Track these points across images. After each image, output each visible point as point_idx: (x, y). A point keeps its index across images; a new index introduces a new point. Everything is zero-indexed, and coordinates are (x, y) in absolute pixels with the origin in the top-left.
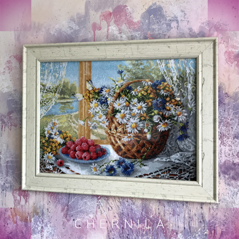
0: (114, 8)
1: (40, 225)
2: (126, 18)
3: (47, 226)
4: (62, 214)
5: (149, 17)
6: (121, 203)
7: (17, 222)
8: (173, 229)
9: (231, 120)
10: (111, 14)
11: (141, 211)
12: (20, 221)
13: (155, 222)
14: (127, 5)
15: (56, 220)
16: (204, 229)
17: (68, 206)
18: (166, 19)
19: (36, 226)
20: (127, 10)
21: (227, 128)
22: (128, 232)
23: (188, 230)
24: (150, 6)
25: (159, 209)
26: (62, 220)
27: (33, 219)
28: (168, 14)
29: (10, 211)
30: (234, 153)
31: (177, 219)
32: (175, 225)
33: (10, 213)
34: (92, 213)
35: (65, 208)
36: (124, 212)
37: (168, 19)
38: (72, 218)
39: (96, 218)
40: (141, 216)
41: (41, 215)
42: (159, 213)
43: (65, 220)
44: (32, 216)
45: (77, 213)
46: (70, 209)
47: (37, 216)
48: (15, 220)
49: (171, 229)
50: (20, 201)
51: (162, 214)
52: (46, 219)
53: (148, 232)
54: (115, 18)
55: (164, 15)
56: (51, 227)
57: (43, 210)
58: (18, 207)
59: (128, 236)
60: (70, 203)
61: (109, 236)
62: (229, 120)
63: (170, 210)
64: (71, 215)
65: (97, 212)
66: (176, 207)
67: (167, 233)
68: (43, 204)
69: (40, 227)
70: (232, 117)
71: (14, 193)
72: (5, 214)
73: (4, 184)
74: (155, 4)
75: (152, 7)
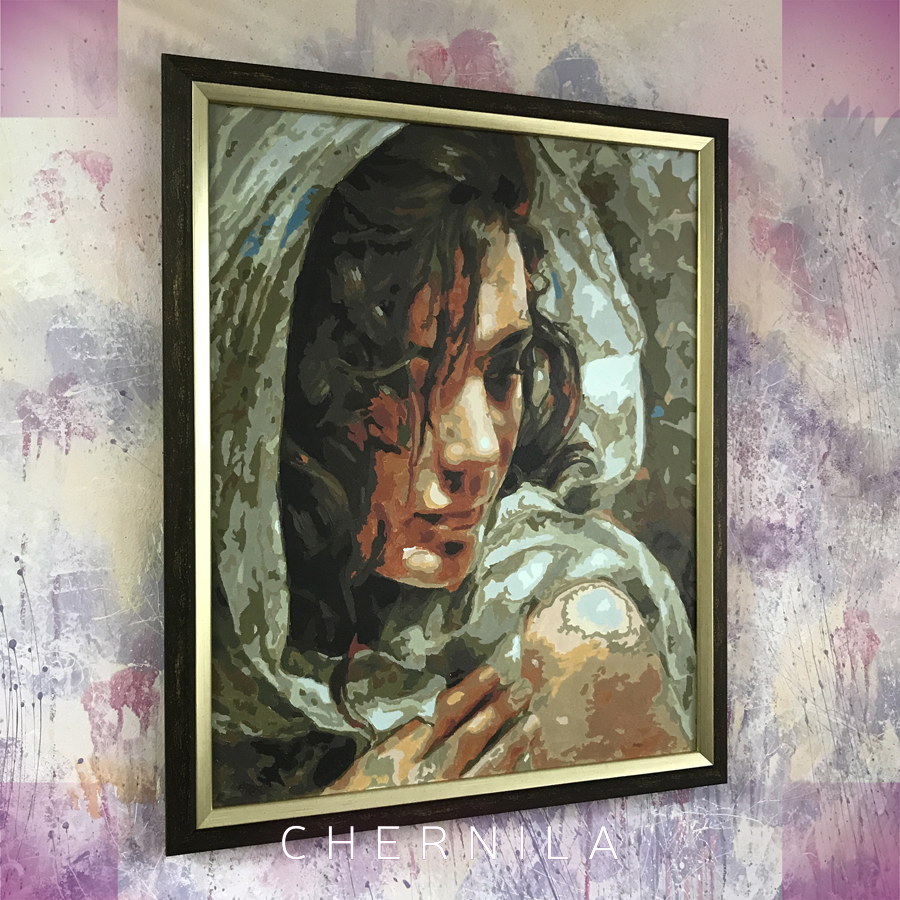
0: (455, 35)
5: (561, 86)
7: (106, 810)
10: (444, 52)
18: (607, 100)
20: (495, 50)
24: (563, 52)
28: (612, 87)
29: (74, 773)
33: (77, 778)
50: (120, 727)
55: (600, 87)
71: (91, 700)
72: (52, 788)
73: (45, 669)
74: (576, 47)
75: (567, 55)
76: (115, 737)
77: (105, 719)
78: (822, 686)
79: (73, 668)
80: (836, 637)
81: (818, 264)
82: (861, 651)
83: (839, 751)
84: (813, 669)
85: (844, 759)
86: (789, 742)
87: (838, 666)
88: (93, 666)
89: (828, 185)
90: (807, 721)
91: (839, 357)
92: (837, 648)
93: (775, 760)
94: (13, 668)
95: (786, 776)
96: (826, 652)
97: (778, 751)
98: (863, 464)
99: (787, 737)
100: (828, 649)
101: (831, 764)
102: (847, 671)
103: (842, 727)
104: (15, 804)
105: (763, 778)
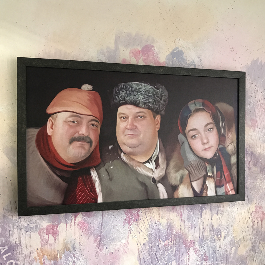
0: (143, 47)
1: (71, 260)
2: (153, 58)
3: (79, 260)
4: (95, 244)
5: (173, 59)
6: (150, 226)
7: (44, 262)
8: (191, 239)
10: (139, 52)
11: (167, 230)
12: (49, 260)
13: (177, 237)
14: (154, 46)
15: (89, 252)
16: (213, 235)
17: (100, 236)
18: (186, 62)
19: (68, 262)
20: (154, 50)
22: (156, 249)
23: (202, 238)
24: (174, 49)
25: (180, 225)
26: (95, 251)
27: (63, 256)
28: (188, 59)
29: (36, 252)
31: (194, 231)
32: (193, 236)
33: (37, 254)
34: (124, 238)
35: (98, 239)
36: (153, 232)
37: (188, 62)
38: (104, 247)
39: (128, 243)
40: (167, 233)
41: (72, 250)
42: (181, 229)
43: (98, 250)
44: (62, 253)
45: (110, 241)
46: (103, 239)
47: (68, 252)
48: (43, 260)
49: (190, 240)
50: (48, 240)
51: (183, 229)
52: (78, 253)
53: (172, 246)
54: (143, 57)
55: (184, 59)
56: (83, 259)
57: (74, 245)
58: (46, 246)
59: (156, 253)
60: (102, 233)
61: (139, 256)
63: (189, 224)
64: (104, 244)
65: (128, 237)
66: (194, 221)
67: (187, 244)
68: (74, 239)
69: (71, 262)
71: (41, 233)
72: (30, 257)
73: (28, 224)
74: (178, 48)
75: (175, 50)
76: (47, 243)
77: (44, 238)
78: (248, 228)
79: (36, 224)
80: (252, 213)
81: (249, 106)
82: (260, 218)
83: (253, 246)
84: (245, 223)
85: (255, 248)
86: (238, 244)
87: (253, 222)
88: (41, 223)
89: (252, 84)
90: (243, 238)
91: (254, 133)
92: (253, 216)
93: (234, 248)
94: (20, 224)
95: (237, 253)
96: (249, 218)
97: (235, 246)
98: (261, 164)
99: (237, 242)
100: (250, 217)
101: (250, 250)
102: (256, 223)
103: (254, 239)
104: (20, 261)
105: (230, 254)
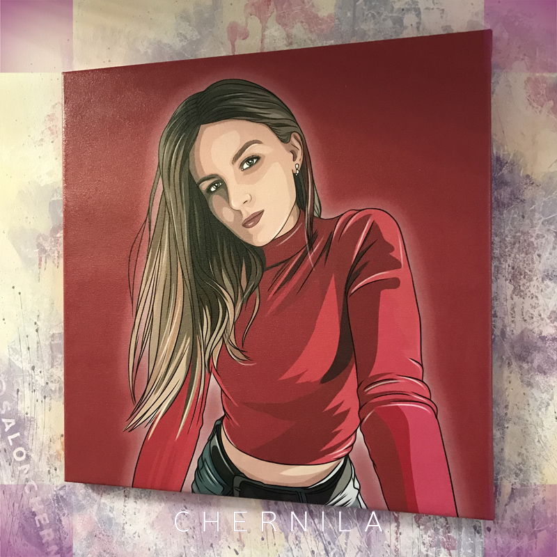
2: (301, 9)
9: (538, 236)
21: (529, 255)
30: (542, 313)
37: (396, 6)
54: (277, 11)
62: (532, 237)
70: (539, 230)
